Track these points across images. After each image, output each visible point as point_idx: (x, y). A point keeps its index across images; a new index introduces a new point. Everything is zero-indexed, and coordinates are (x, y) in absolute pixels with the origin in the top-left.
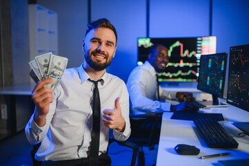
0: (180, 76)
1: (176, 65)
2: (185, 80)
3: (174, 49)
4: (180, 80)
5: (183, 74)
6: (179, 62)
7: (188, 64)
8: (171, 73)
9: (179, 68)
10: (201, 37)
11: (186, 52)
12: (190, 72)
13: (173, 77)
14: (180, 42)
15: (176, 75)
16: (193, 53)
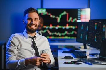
0: (66, 35)
1: (64, 27)
2: (70, 38)
3: (62, 16)
4: (66, 38)
5: (68, 34)
6: (66, 26)
7: (71, 27)
8: (60, 33)
9: (66, 30)
10: (80, 9)
11: (71, 19)
12: (73, 32)
13: (62, 36)
14: (67, 12)
15: (64, 34)
16: (75, 19)
